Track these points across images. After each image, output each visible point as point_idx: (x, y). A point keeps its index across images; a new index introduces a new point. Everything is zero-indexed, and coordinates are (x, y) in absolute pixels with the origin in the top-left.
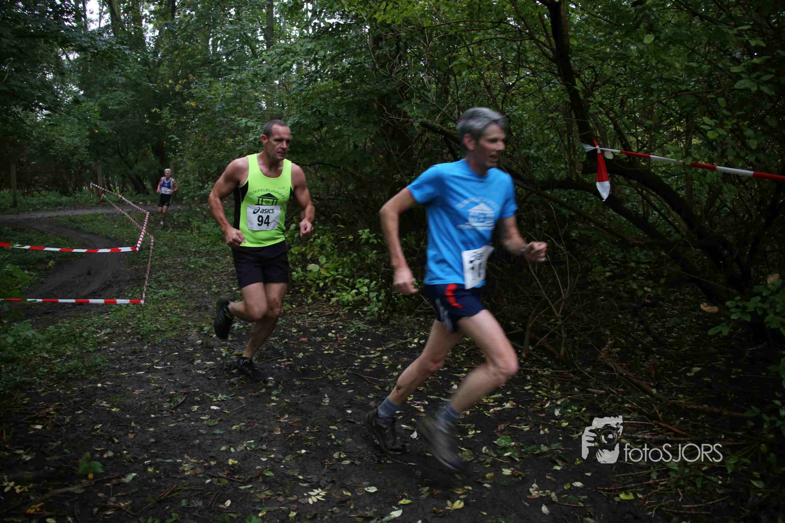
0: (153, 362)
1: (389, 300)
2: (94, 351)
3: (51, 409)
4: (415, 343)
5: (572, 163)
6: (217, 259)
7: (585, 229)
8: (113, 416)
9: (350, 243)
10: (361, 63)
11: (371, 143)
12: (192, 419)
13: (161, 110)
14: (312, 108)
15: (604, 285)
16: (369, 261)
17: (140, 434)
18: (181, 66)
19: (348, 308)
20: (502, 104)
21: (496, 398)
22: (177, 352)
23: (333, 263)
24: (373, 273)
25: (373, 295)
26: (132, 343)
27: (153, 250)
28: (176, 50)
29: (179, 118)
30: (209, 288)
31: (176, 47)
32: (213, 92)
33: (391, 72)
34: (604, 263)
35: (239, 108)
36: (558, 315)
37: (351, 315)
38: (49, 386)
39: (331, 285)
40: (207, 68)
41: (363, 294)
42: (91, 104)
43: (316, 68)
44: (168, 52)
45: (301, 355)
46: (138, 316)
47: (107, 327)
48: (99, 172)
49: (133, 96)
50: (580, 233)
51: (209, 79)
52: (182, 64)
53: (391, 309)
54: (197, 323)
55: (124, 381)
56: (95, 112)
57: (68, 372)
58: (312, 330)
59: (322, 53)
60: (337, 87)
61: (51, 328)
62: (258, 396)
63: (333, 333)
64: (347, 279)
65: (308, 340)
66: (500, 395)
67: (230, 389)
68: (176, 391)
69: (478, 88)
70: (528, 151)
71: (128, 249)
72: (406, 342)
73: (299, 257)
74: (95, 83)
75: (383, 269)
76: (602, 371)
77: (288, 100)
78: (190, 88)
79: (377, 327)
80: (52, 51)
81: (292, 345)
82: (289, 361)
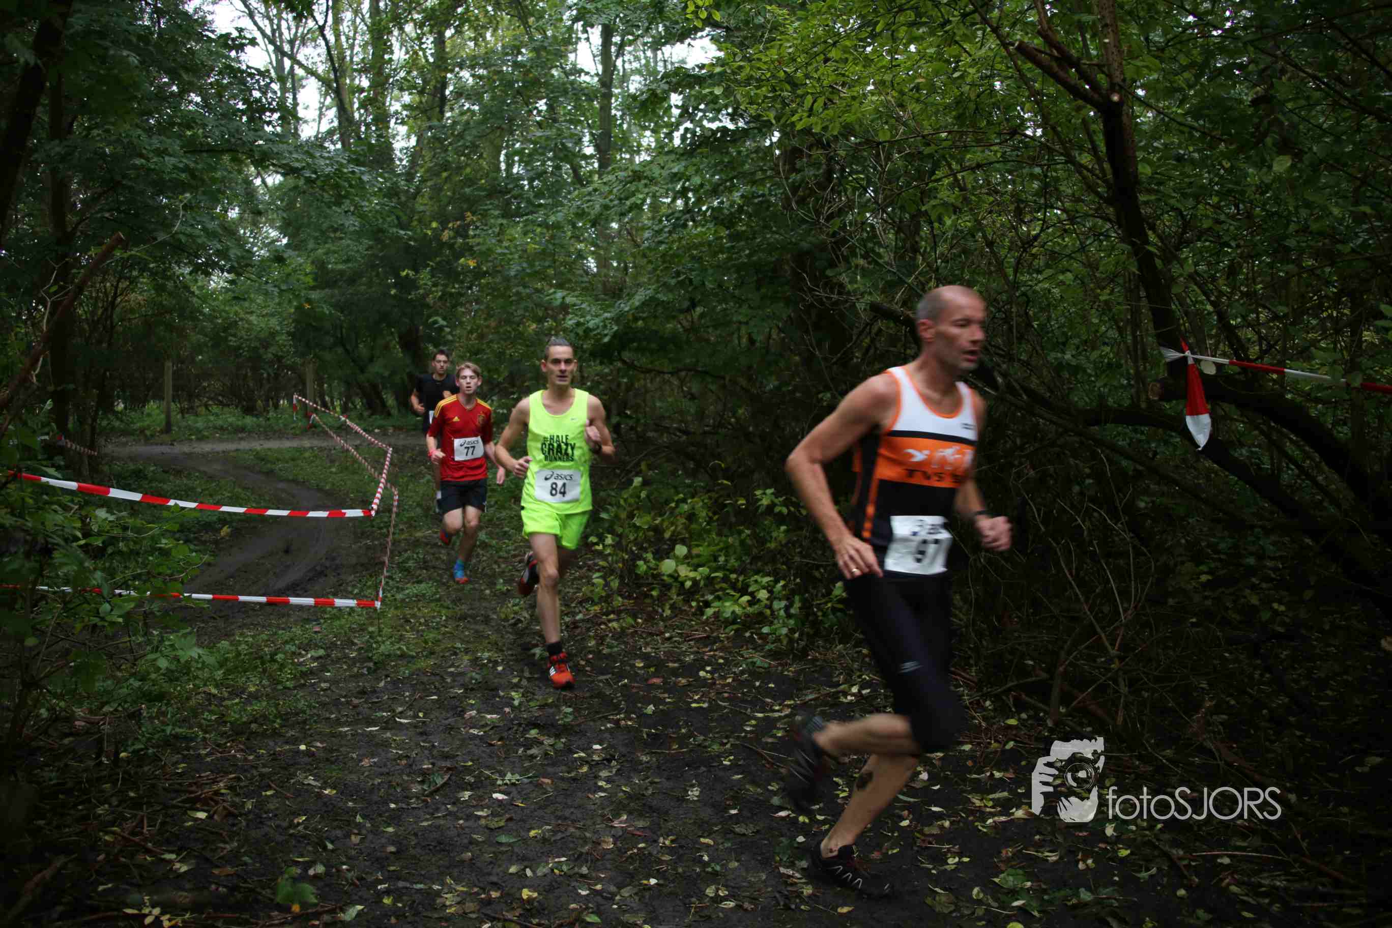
0: (394, 711)
1: (807, 615)
2: (295, 688)
3: (222, 784)
4: (853, 695)
5: (1139, 378)
6: (506, 533)
7: (1163, 494)
8: (325, 804)
9: (739, 512)
10: (763, 195)
11: (778, 334)
12: (460, 815)
13: (417, 271)
14: (678, 274)
15: (1197, 598)
16: (772, 545)
17: (370, 837)
18: (451, 198)
19: (735, 627)
20: (1016, 272)
21: (999, 799)
22: (434, 694)
23: (709, 545)
24: (779, 566)
25: (779, 605)
26: (357, 676)
27: (398, 514)
28: (445, 170)
29: (445, 286)
30: (492, 584)
31: (445, 166)
32: (506, 244)
33: (818, 213)
34: (1198, 558)
35: (551, 272)
36: (1114, 652)
37: (739, 640)
38: (219, 745)
39: (705, 585)
40: (496, 202)
41: (763, 604)
42: (300, 260)
43: (686, 204)
44: (433, 173)
45: (651, 708)
46: (371, 629)
47: (317, 647)
48: (310, 377)
49: (370, 248)
50: (1153, 502)
51: (500, 221)
52: (454, 193)
53: (811, 632)
54: (470, 646)
55: (343, 742)
56: (306, 275)
57: (251, 722)
58: (671, 665)
59: (697, 180)
60: (722, 238)
61: (224, 644)
62: (574, 779)
63: (707, 672)
64: (733, 576)
65: (665, 683)
66: (1005, 794)
67: (526, 764)
68: (433, 764)
69: (971, 244)
70: (1059, 355)
71: (357, 513)
72: (839, 692)
73: (651, 533)
74: (308, 225)
75: (797, 559)
76: (1194, 757)
77: (635, 257)
78: (466, 236)
79: (786, 664)
80: (240, 172)
81: (634, 690)
82: (630, 719)
